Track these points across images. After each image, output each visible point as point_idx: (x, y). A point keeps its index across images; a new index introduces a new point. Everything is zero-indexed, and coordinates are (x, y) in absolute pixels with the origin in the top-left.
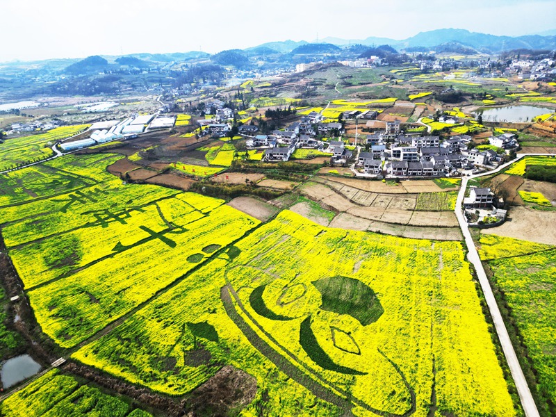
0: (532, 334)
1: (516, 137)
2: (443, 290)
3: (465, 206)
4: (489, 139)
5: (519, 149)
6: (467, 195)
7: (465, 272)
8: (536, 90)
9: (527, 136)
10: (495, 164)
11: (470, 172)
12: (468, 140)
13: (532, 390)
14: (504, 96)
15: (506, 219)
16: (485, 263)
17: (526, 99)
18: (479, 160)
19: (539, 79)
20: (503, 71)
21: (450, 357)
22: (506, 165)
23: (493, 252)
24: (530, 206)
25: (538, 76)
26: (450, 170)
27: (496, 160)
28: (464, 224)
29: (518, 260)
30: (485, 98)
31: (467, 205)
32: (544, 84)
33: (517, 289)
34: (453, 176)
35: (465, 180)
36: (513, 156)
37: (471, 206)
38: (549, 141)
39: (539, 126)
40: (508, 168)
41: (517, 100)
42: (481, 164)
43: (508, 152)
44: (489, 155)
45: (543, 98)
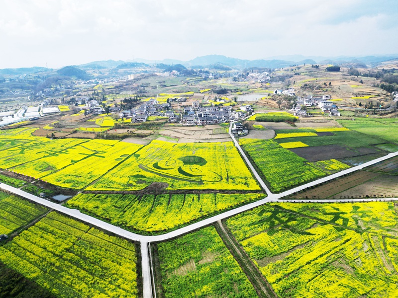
0: (257, 160)
1: (252, 106)
2: (227, 154)
3: (232, 131)
4: (240, 108)
5: (253, 111)
6: (233, 127)
7: (235, 149)
8: (261, 87)
9: (257, 106)
10: (244, 117)
11: (233, 120)
12: (231, 108)
13: (257, 171)
14: (246, 91)
15: (248, 133)
16: (241, 146)
17: (256, 92)
18: (236, 115)
19: (262, 82)
20: (245, 78)
21: (231, 168)
22: (248, 117)
23: (244, 143)
24: (257, 129)
25: (262, 80)
26: (225, 119)
27: (244, 116)
28: (233, 136)
29: (252, 144)
30: (237, 92)
31: (233, 130)
32: (264, 84)
33: (252, 151)
34: (226, 122)
35: (231, 123)
36: (250, 114)
37: (235, 130)
38: (265, 107)
39: (261, 102)
40: (248, 118)
41: (252, 92)
42: (237, 117)
43: (248, 112)
44: (240, 113)
45: (264, 91)
